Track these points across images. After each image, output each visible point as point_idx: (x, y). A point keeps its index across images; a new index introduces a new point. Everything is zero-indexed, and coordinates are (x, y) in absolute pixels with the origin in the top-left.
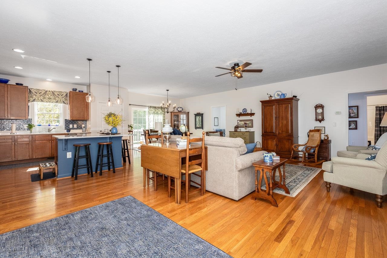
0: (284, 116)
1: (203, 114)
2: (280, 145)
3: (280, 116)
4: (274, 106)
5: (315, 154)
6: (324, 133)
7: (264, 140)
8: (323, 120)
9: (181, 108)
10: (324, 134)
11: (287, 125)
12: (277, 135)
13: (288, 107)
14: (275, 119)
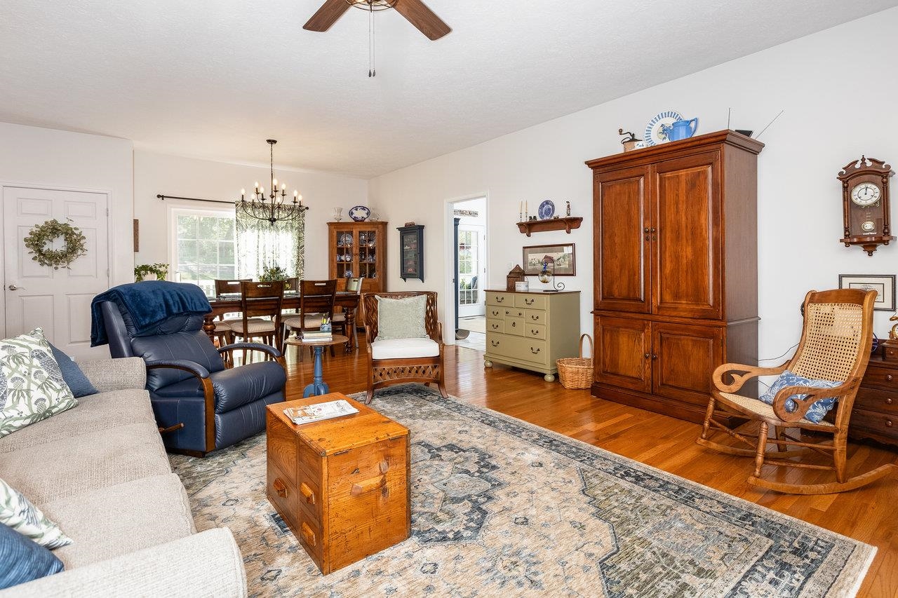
0: (684, 225)
1: (421, 228)
2: (665, 358)
3: (668, 224)
4: (642, 180)
5: (837, 431)
6: (890, 307)
7: (604, 330)
8: (886, 243)
9: (364, 208)
10: (891, 314)
11: (696, 267)
12: (655, 310)
13: (702, 177)
14: (646, 239)
